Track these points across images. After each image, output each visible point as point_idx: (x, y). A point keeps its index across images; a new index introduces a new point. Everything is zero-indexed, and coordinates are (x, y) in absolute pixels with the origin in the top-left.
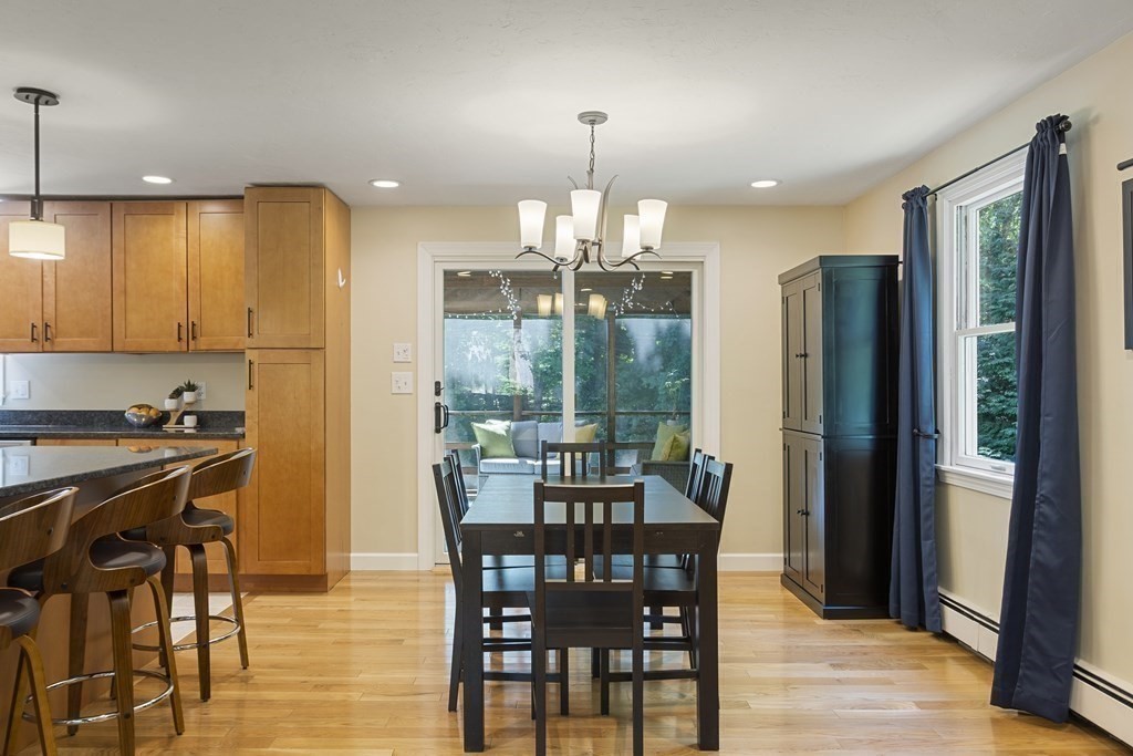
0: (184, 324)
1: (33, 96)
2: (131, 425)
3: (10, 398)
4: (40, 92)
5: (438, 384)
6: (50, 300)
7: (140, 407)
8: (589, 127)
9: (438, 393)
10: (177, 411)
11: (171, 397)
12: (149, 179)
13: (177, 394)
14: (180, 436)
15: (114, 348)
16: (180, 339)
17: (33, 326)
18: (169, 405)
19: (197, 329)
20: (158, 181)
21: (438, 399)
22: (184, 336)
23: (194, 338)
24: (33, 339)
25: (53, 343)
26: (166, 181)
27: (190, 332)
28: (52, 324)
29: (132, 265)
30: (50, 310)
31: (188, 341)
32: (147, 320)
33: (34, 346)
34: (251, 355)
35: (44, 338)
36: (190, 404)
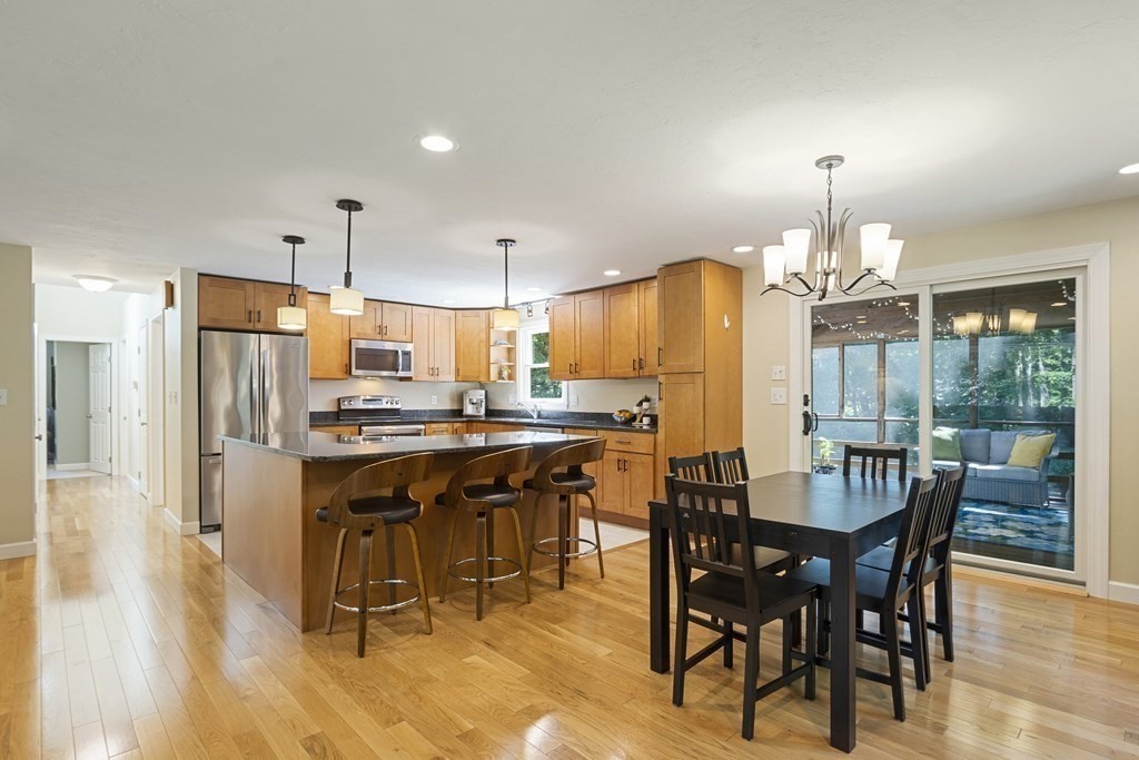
0: (637, 359)
1: (502, 243)
2: (616, 423)
3: (571, 405)
4: (504, 241)
5: (806, 396)
6: (578, 349)
7: (620, 412)
8: (827, 171)
9: (806, 404)
10: (640, 414)
11: (637, 406)
12: (608, 274)
13: (640, 404)
14: (641, 431)
15: (605, 375)
16: (634, 369)
17: (571, 364)
18: (636, 410)
19: (643, 362)
20: (613, 274)
21: (806, 409)
22: (637, 367)
23: (641, 368)
24: (571, 372)
25: (579, 374)
26: (615, 272)
27: (640, 364)
28: (578, 363)
29: (613, 326)
30: (578, 356)
31: (640, 371)
32: (621, 360)
33: (572, 376)
34: (661, 378)
35: (575, 372)
36: (646, 410)
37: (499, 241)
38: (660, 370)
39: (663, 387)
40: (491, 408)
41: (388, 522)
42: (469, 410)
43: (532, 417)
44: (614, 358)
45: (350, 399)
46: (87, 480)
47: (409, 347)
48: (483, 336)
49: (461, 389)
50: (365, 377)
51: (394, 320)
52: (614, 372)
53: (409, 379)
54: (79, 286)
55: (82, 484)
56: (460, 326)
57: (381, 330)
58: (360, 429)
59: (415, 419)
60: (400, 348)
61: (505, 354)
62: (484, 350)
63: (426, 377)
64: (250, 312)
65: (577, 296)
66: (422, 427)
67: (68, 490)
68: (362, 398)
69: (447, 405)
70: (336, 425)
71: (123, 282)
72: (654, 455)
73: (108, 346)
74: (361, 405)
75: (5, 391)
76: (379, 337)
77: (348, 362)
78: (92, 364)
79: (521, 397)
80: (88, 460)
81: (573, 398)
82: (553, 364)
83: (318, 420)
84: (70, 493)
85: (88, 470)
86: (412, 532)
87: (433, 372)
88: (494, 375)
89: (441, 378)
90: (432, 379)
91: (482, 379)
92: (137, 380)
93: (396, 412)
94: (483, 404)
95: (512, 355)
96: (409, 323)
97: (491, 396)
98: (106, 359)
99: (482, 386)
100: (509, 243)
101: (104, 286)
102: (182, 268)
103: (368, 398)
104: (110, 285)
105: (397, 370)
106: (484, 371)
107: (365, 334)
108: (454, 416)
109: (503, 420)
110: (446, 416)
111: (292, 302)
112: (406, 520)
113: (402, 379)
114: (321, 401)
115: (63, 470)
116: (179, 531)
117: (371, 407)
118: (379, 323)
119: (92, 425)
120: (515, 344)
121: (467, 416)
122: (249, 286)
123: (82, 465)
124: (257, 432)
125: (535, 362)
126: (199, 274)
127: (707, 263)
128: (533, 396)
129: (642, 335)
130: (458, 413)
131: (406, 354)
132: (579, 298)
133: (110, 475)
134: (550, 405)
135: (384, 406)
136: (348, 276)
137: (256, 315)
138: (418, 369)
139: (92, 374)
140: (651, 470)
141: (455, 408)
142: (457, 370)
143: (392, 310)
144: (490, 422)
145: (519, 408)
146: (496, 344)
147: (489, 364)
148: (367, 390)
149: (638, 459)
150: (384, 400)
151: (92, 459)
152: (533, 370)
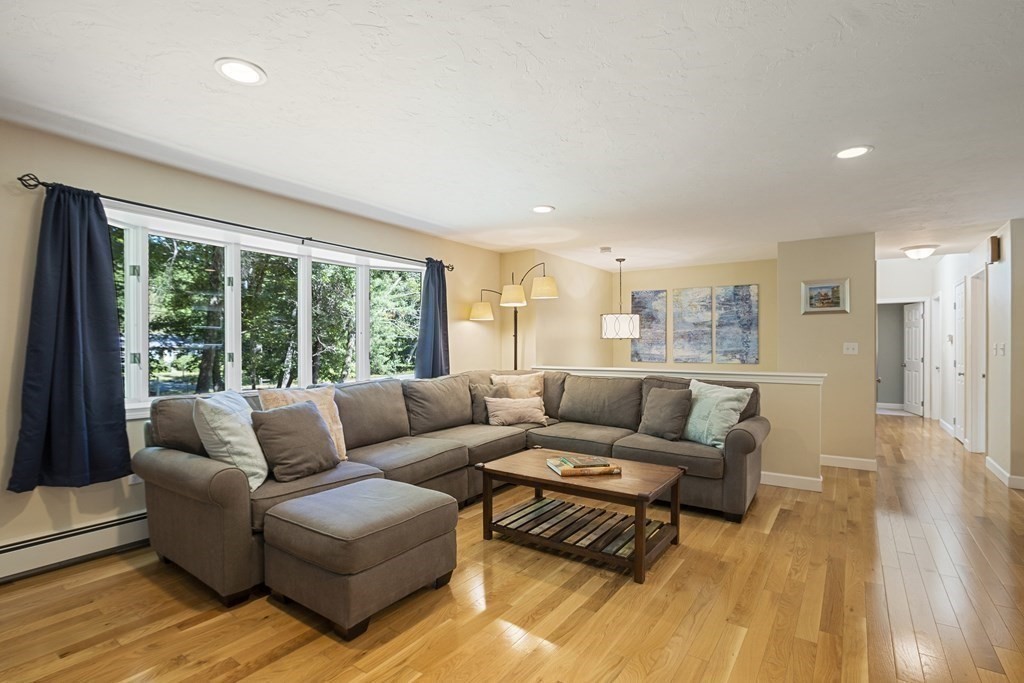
46: (901, 418)
54: (906, 256)
55: (899, 421)
67: (890, 424)
71: (944, 246)
73: (922, 305)
78: (906, 321)
80: (903, 402)
84: (891, 427)
85: (903, 410)
92: (952, 334)
98: (919, 316)
101: (925, 253)
102: (1013, 221)
104: (932, 250)
116: (1007, 483)
119: (906, 372)
123: (898, 406)
133: (922, 417)
139: (906, 330)
151: (906, 401)
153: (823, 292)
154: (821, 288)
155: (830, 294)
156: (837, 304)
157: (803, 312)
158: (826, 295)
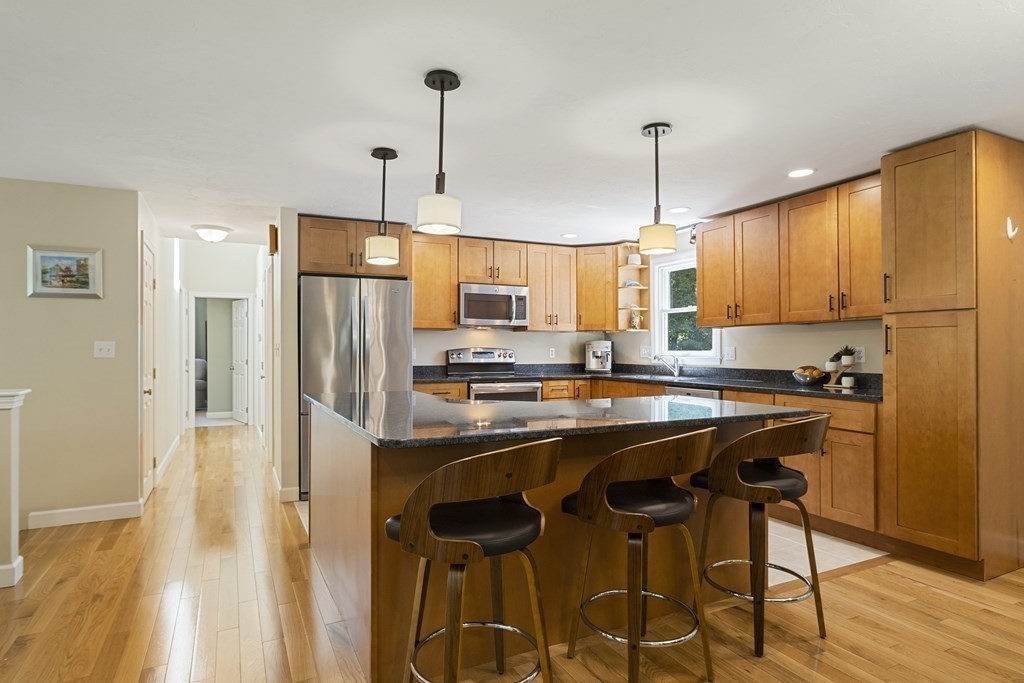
0: (835, 295)
1: (652, 129)
2: (798, 384)
3: (725, 359)
4: (655, 125)
6: (739, 286)
7: (805, 369)
10: (836, 372)
11: (832, 360)
12: (795, 174)
13: (837, 358)
14: (839, 396)
15: (781, 319)
16: (831, 309)
17: (729, 307)
18: (829, 367)
19: (846, 299)
20: (802, 175)
22: (835, 306)
23: (843, 307)
24: (729, 317)
25: (741, 318)
26: (807, 172)
27: (842, 301)
28: (740, 304)
29: (794, 251)
30: (739, 294)
31: (840, 311)
32: (809, 297)
33: (730, 322)
34: (888, 320)
35: (735, 316)
36: (847, 367)
37: (646, 127)
38: (886, 307)
39: (893, 332)
40: (619, 362)
41: (489, 551)
42: (593, 364)
43: (672, 374)
44: (795, 294)
45: (459, 351)
46: (230, 428)
47: (524, 292)
48: (610, 276)
49: (583, 341)
50: (476, 327)
51: (508, 262)
52: (795, 315)
53: (523, 328)
54: (199, 237)
55: (227, 432)
56: (582, 265)
57: (493, 273)
58: (469, 386)
59: (531, 375)
60: (514, 292)
61: (635, 297)
62: (611, 293)
63: (543, 326)
64: (352, 255)
65: (737, 216)
66: (539, 384)
68: (472, 350)
69: (566, 359)
70: (442, 382)
71: (237, 231)
72: (876, 434)
73: (246, 302)
74: (472, 360)
75: (114, 343)
76: (490, 280)
77: (456, 310)
78: (234, 319)
79: (655, 348)
80: (231, 410)
81: (728, 350)
82: (702, 309)
83: (422, 375)
85: (231, 418)
86: (527, 564)
87: (551, 320)
88: (622, 324)
89: (561, 327)
90: (550, 328)
91: (609, 328)
93: (509, 366)
94: (610, 357)
95: (645, 298)
96: (524, 263)
97: (618, 348)
98: (244, 314)
99: (607, 336)
100: (660, 129)
102: (282, 208)
103: (479, 350)
104: (224, 234)
105: (510, 319)
106: (611, 318)
107: (475, 278)
108: (575, 372)
109: (635, 377)
110: (566, 372)
111: (382, 231)
112: (521, 546)
113: (516, 329)
114: (427, 353)
115: (212, 418)
116: (279, 496)
117: (482, 361)
118: (490, 264)
119: (234, 376)
120: (648, 285)
121: (591, 372)
122: (351, 226)
123: (226, 414)
124: (357, 391)
125: (674, 306)
126: (299, 215)
127: (981, 137)
128: (672, 347)
129: (844, 259)
130: (579, 368)
131: (521, 299)
132: (739, 218)
133: (247, 424)
134: (696, 359)
135: (497, 360)
136: (440, 179)
137: (359, 258)
138: (534, 317)
139: (234, 328)
140: (871, 456)
141: (576, 362)
142: (579, 318)
143: (504, 248)
144: (619, 380)
145: (655, 362)
146: (625, 285)
147: (617, 309)
148: (478, 341)
149: (846, 438)
150: (497, 353)
151: (234, 409)
152: (670, 316)
153: (64, 264)
154: (60, 258)
155: (74, 268)
156: (85, 284)
157: (30, 292)
158: (68, 269)
